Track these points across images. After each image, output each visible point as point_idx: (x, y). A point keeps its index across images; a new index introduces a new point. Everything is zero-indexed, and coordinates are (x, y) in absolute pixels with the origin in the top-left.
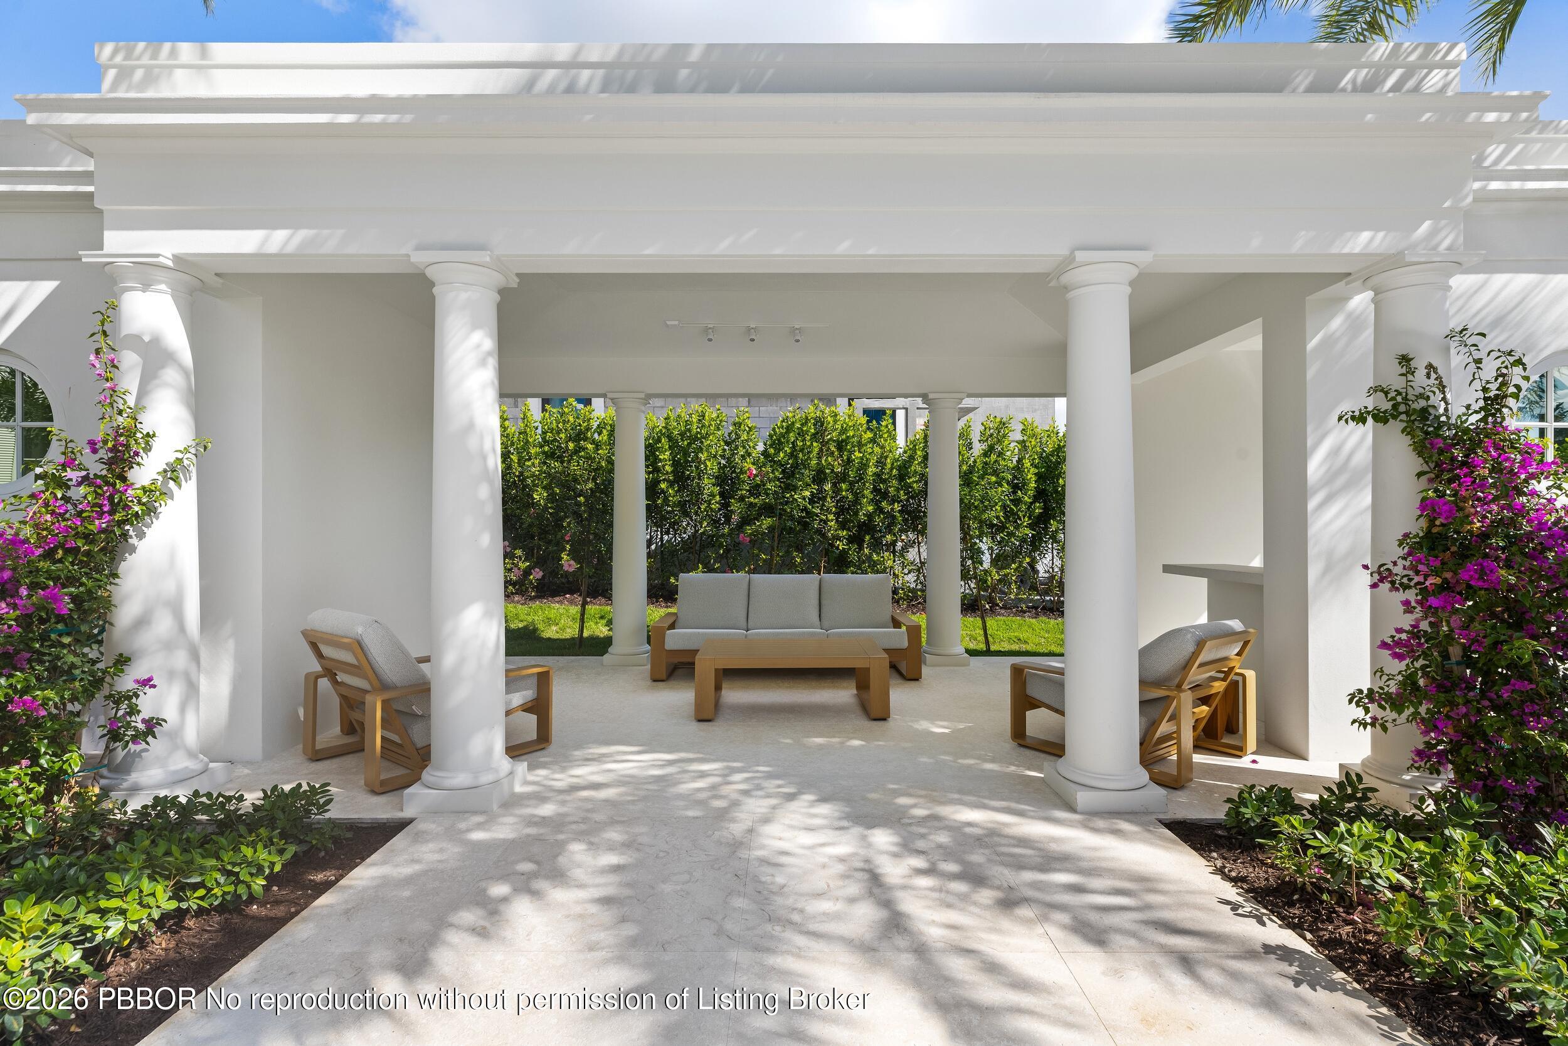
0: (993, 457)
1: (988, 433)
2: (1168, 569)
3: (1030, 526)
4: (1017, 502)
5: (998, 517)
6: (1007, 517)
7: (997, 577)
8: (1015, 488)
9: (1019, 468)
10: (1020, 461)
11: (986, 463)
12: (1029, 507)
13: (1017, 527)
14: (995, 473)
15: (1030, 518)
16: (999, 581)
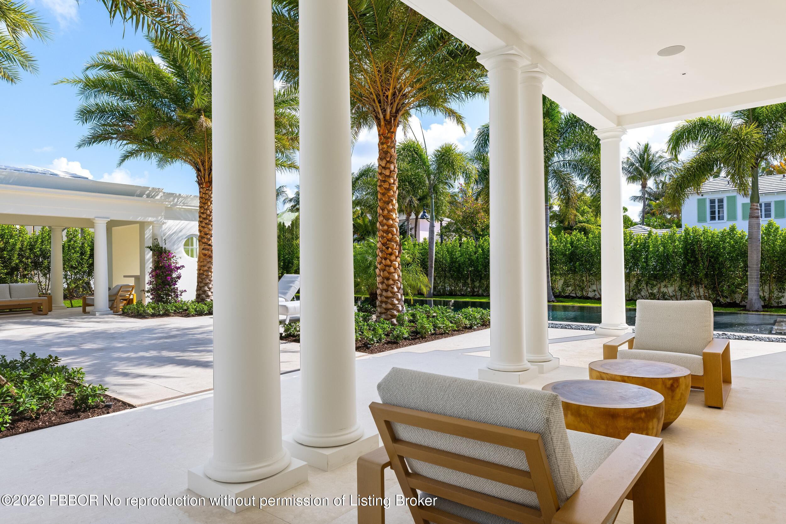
0: (72, 242)
1: (69, 233)
2: (125, 276)
3: (88, 267)
4: (82, 259)
5: (75, 264)
6: (78, 264)
7: (74, 286)
8: (82, 254)
9: (82, 247)
10: (83, 244)
11: (69, 245)
12: (87, 260)
13: (82, 268)
14: (74, 248)
15: (87, 264)
16: (75, 287)
